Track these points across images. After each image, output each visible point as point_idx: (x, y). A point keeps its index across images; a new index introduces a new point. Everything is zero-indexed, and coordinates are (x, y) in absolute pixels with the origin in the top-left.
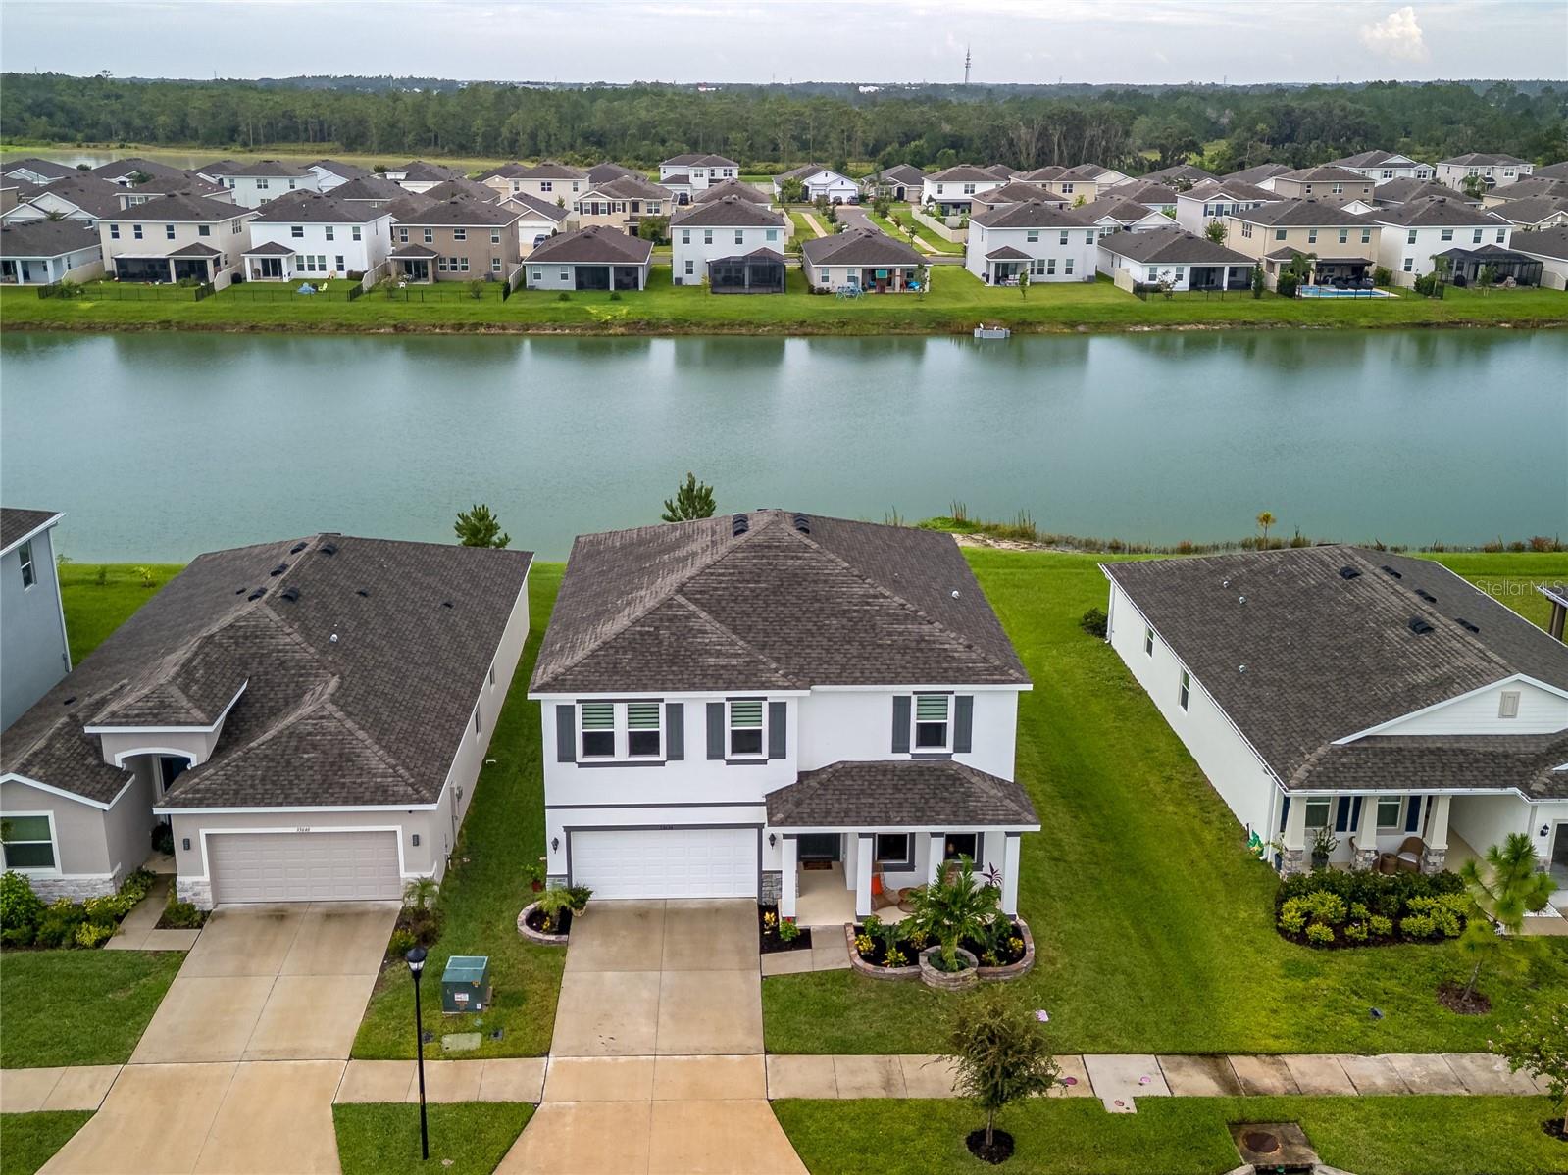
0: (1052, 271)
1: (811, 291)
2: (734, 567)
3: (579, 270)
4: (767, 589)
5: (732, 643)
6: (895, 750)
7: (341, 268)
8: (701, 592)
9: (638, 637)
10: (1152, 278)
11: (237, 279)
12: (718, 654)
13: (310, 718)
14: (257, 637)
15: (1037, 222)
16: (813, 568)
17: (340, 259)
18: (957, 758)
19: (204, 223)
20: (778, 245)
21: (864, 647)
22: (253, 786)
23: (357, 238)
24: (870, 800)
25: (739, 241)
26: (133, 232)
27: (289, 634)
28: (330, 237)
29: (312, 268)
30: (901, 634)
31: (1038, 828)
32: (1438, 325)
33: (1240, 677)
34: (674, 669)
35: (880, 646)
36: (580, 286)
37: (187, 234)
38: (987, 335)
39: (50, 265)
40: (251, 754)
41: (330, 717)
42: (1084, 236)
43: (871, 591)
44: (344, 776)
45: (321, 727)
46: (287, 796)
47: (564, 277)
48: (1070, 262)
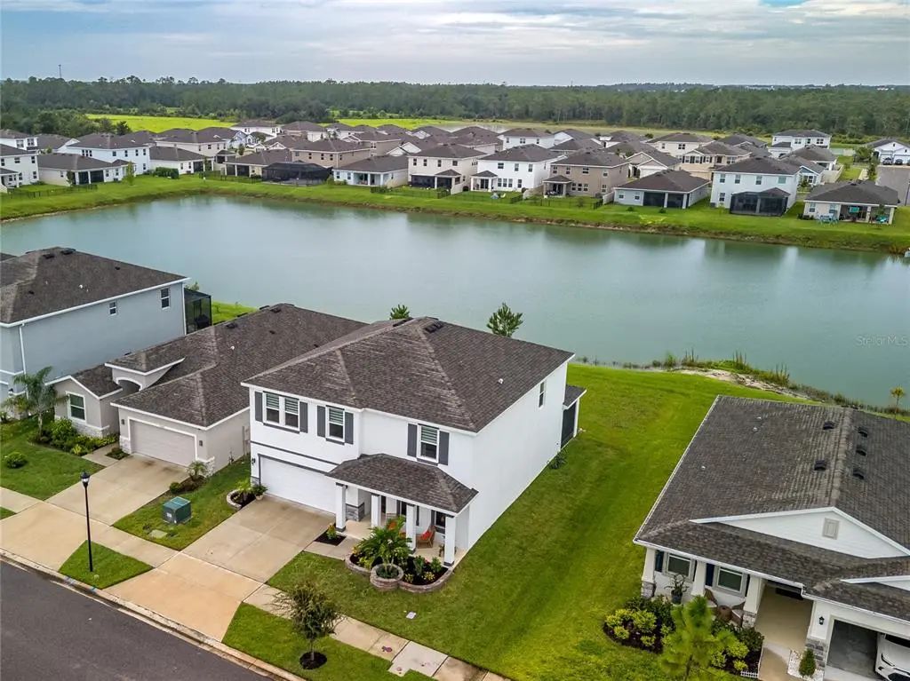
1: (800, 216)
2: (376, 342)
3: (647, 194)
4: (383, 356)
5: (344, 379)
6: (409, 454)
7: (520, 186)
8: (351, 351)
9: (306, 367)
11: (466, 189)
16: (414, 350)
17: (520, 181)
18: (441, 466)
19: (455, 159)
21: (405, 395)
23: (530, 170)
25: (759, 183)
26: (423, 162)
28: (517, 170)
29: (505, 185)
30: (430, 392)
36: (646, 203)
37: (447, 165)
39: (382, 176)
43: (433, 367)
47: (637, 198)
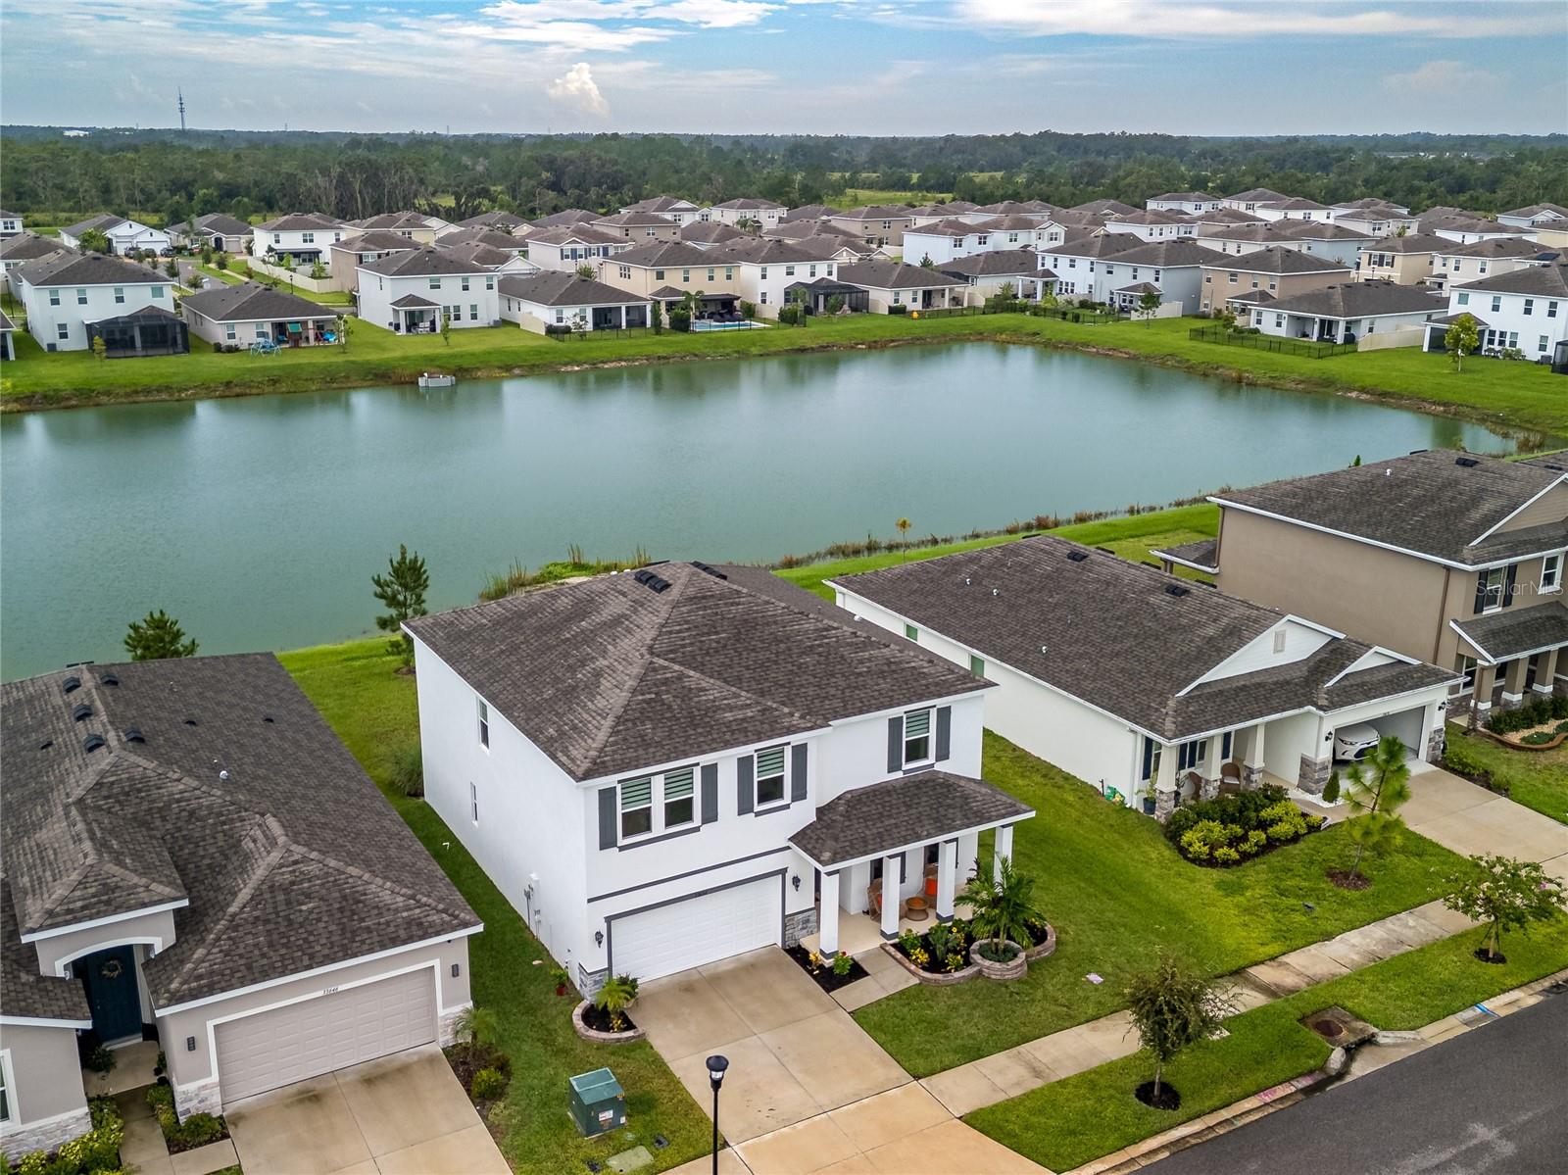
0: (457, 318)
1: (218, 348)
2: (687, 622)
4: (729, 638)
5: (736, 696)
6: (892, 769)
8: (671, 651)
9: (645, 705)
10: (560, 320)
12: (731, 708)
13: (282, 866)
14: (139, 791)
15: (436, 269)
16: (757, 612)
20: (166, 303)
21: (847, 678)
22: (263, 955)
24: (893, 821)
25: (120, 300)
27: (179, 780)
30: (869, 660)
31: (1033, 814)
32: (812, 349)
33: (1046, 656)
34: (700, 730)
35: (860, 674)
38: (432, 383)
40: (237, 920)
41: (305, 860)
42: (484, 282)
43: (820, 625)
44: (363, 920)
45: (302, 873)
46: (312, 957)
48: (474, 307)
